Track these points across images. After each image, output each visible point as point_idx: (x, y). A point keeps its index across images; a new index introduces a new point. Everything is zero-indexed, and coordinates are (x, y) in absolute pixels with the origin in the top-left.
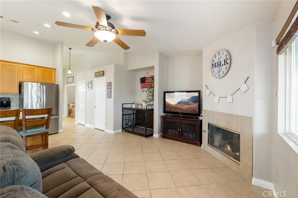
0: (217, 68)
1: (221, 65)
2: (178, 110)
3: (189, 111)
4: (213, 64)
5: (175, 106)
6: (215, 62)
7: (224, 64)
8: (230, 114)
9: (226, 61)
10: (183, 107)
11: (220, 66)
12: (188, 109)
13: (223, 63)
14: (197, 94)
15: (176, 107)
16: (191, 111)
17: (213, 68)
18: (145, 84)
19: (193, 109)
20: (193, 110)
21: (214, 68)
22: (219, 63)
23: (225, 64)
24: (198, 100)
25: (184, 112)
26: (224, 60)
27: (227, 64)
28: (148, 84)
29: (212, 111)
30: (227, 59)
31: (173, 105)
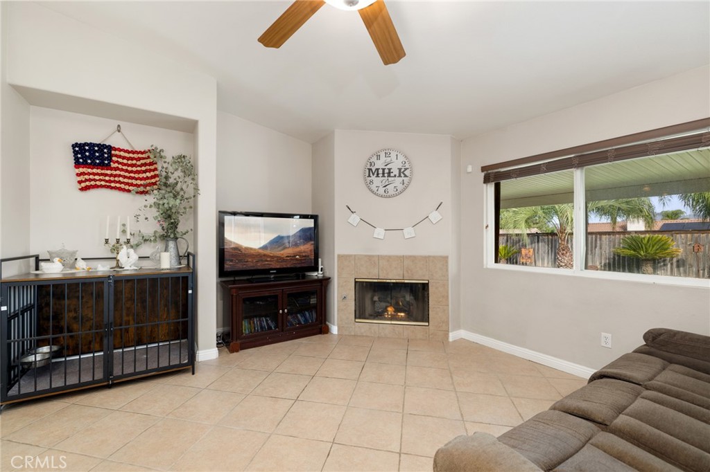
0: (381, 179)
1: (392, 175)
2: (270, 261)
3: (297, 259)
4: (370, 170)
5: (261, 251)
6: (376, 167)
7: (397, 175)
8: (410, 256)
9: (402, 170)
10: (282, 252)
11: (389, 176)
12: (295, 256)
13: (396, 172)
14: (310, 223)
15: (265, 255)
16: (301, 260)
17: (369, 176)
18: (109, 172)
19: (304, 254)
20: (305, 256)
21: (373, 178)
22: (386, 171)
23: (400, 176)
24: (313, 236)
25: (284, 265)
26: (400, 169)
27: (405, 176)
28: (125, 177)
29: (366, 256)
30: (406, 169)
31: (255, 249)
